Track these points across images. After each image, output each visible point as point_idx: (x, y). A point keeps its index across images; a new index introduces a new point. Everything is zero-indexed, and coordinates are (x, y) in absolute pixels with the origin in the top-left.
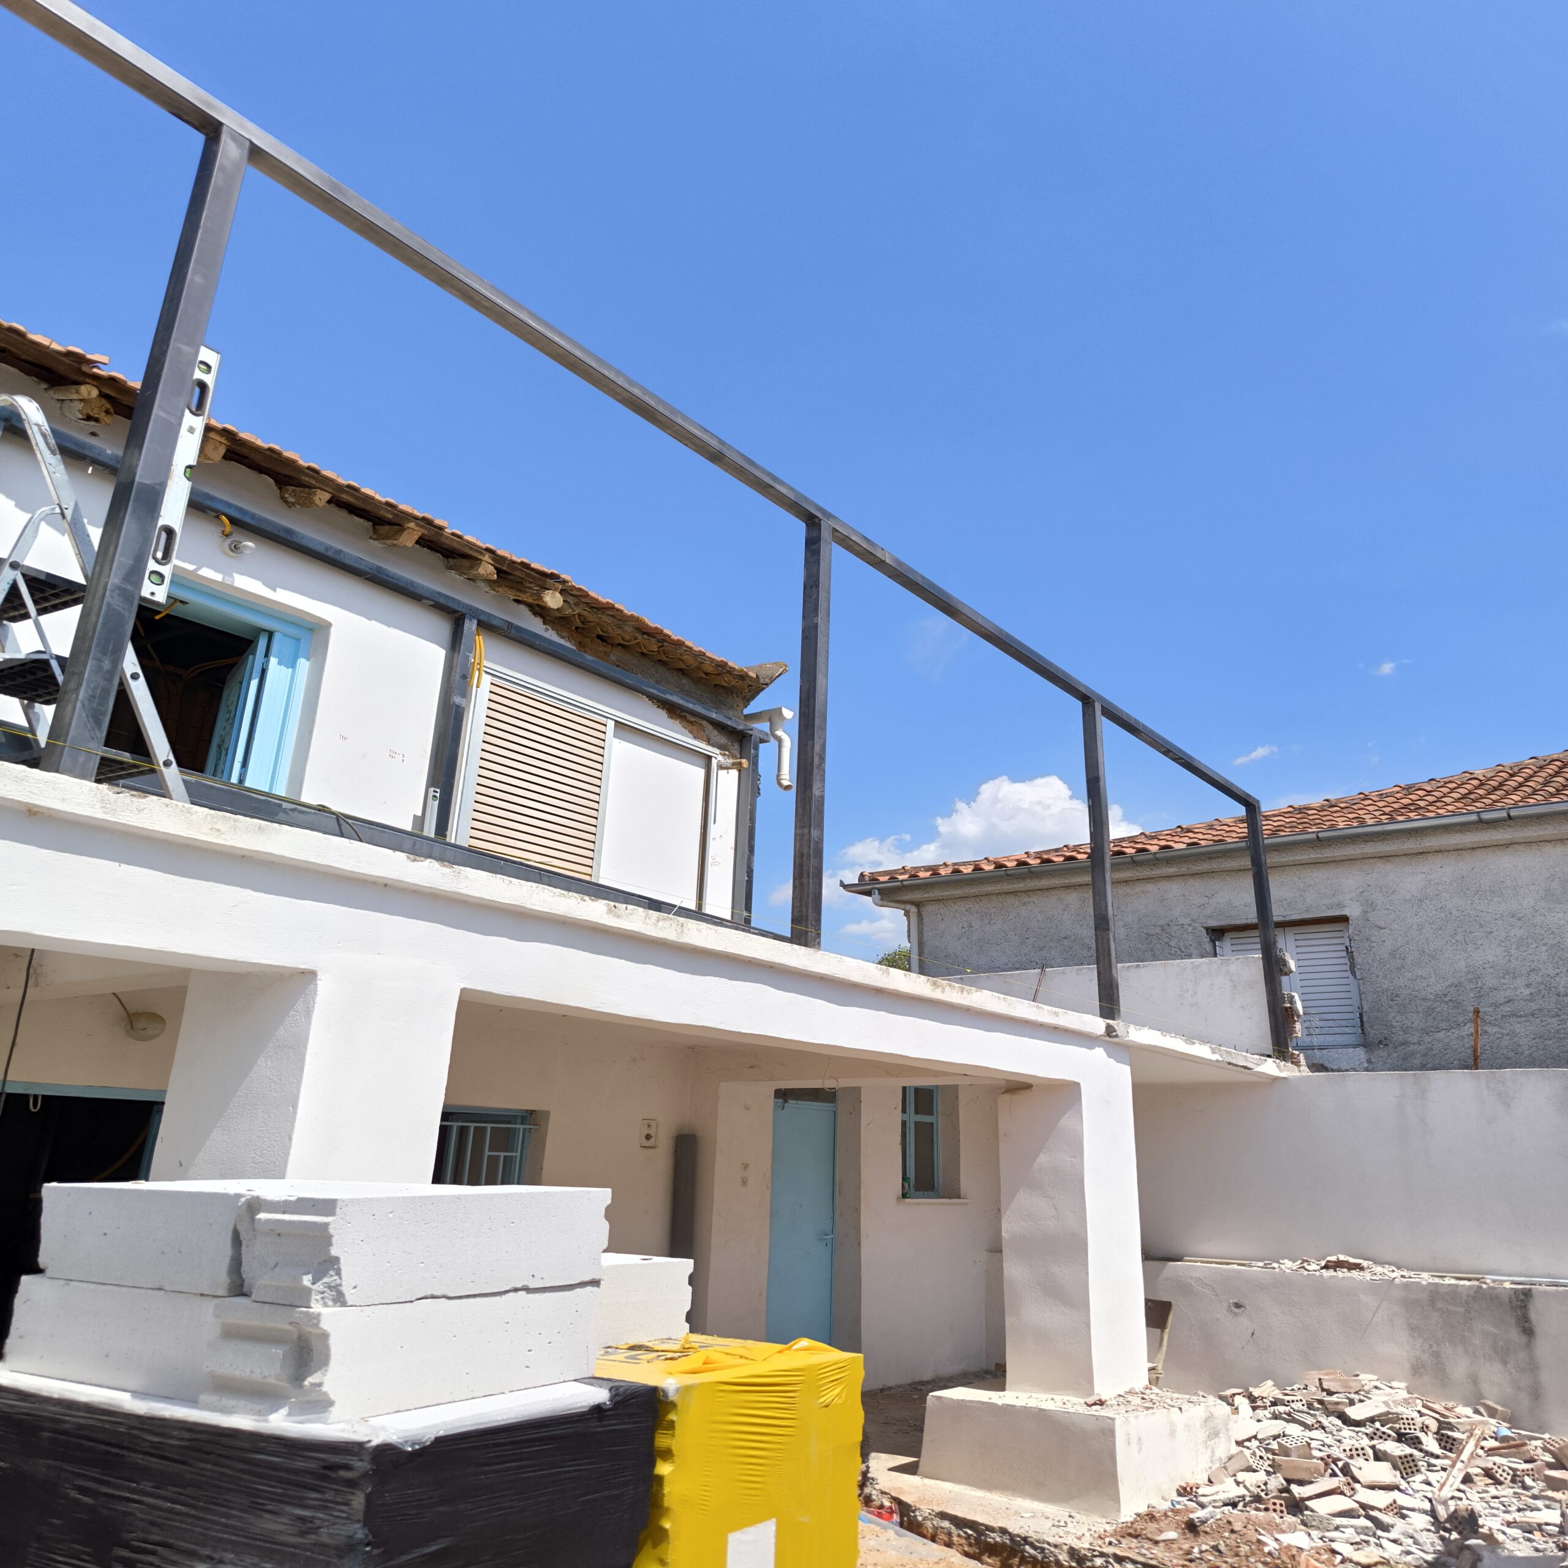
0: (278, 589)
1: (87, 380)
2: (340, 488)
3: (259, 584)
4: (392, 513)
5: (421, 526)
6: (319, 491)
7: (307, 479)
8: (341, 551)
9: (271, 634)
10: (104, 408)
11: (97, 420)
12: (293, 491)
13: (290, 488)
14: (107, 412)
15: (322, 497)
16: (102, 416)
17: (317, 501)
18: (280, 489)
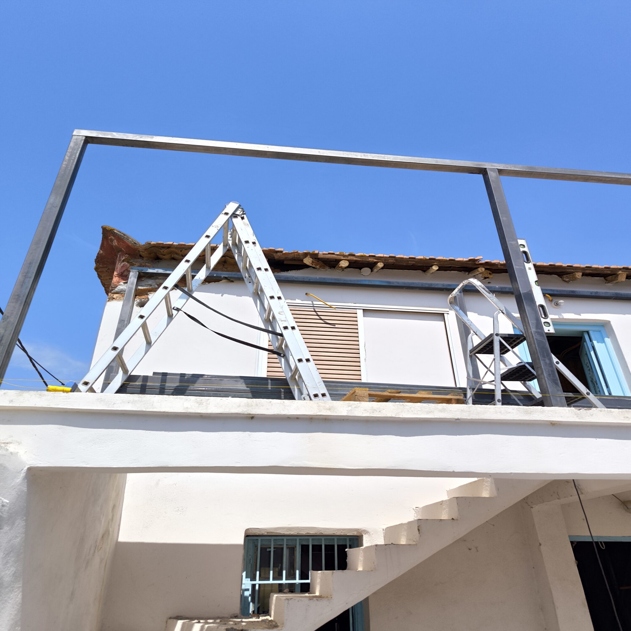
0: (581, 314)
1: (479, 266)
2: (583, 269)
3: (573, 314)
4: (610, 271)
5: (624, 271)
6: (576, 273)
7: (569, 270)
8: (597, 292)
9: (588, 332)
10: (488, 273)
11: (488, 278)
12: (566, 276)
13: (565, 276)
14: (490, 274)
15: (579, 275)
16: (489, 276)
17: (578, 277)
18: (561, 277)
